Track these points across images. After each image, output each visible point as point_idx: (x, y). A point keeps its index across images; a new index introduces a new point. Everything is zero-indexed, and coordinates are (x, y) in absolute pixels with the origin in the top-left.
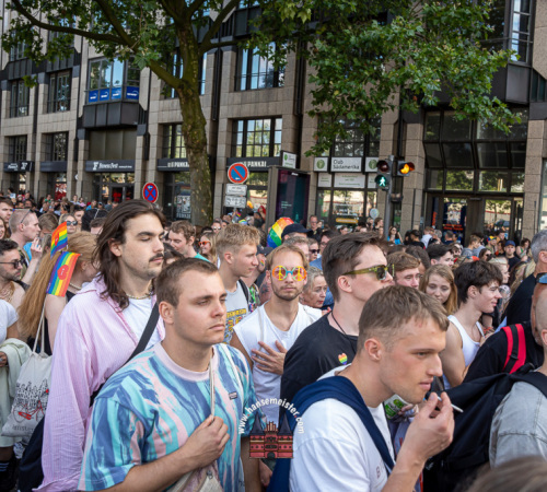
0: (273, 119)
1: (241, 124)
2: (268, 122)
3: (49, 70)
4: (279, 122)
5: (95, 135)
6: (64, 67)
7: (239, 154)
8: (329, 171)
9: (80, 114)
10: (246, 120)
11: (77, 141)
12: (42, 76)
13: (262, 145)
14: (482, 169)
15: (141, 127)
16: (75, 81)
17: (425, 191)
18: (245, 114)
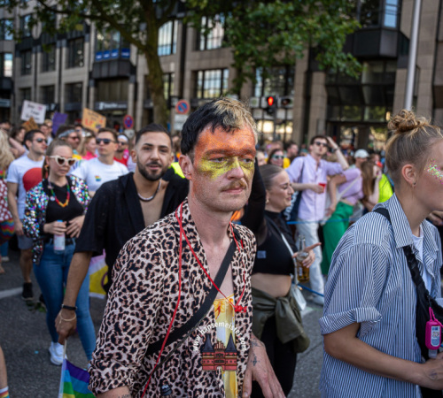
0: (222, 70)
1: (200, 74)
2: (219, 73)
3: (69, 37)
4: (226, 73)
5: (101, 84)
6: (79, 35)
7: (199, 95)
8: (260, 107)
9: (91, 69)
10: (204, 71)
11: (88, 88)
12: (64, 42)
13: (215, 89)
14: (368, 105)
15: (132, 78)
16: (87, 45)
17: (327, 122)
18: (203, 66)
